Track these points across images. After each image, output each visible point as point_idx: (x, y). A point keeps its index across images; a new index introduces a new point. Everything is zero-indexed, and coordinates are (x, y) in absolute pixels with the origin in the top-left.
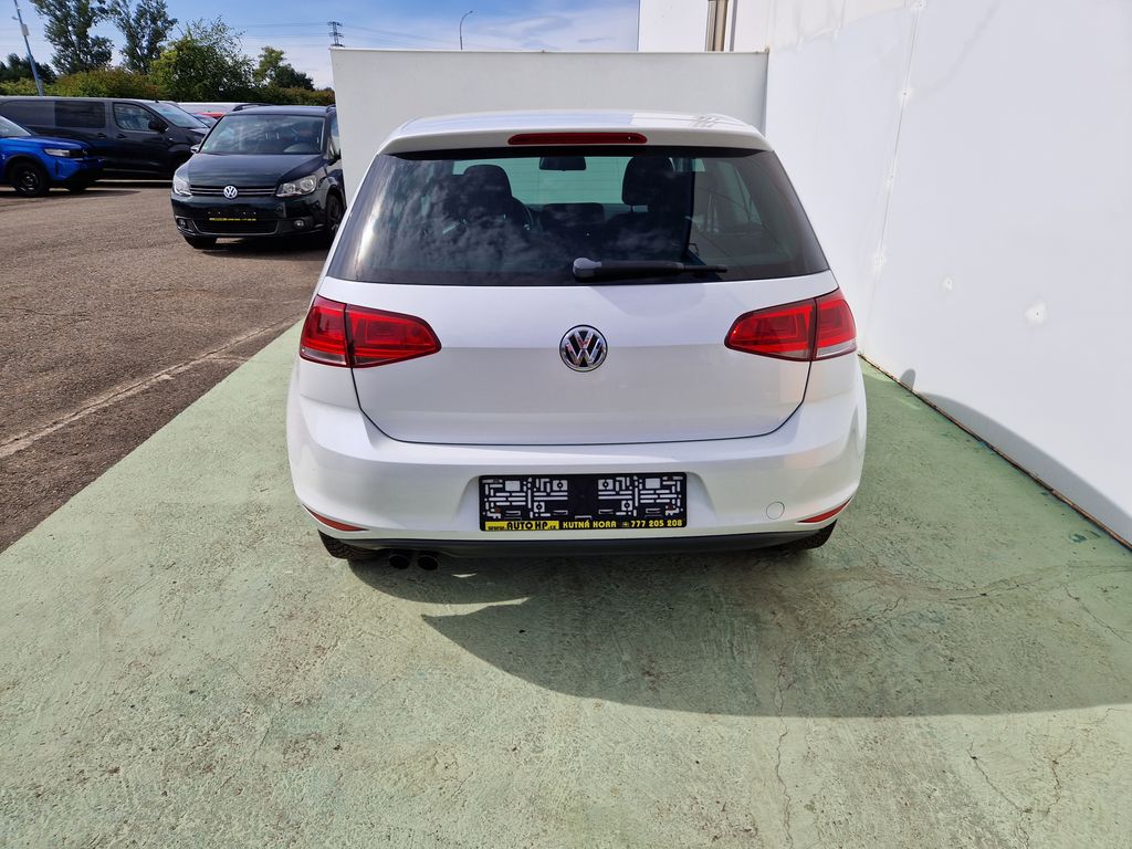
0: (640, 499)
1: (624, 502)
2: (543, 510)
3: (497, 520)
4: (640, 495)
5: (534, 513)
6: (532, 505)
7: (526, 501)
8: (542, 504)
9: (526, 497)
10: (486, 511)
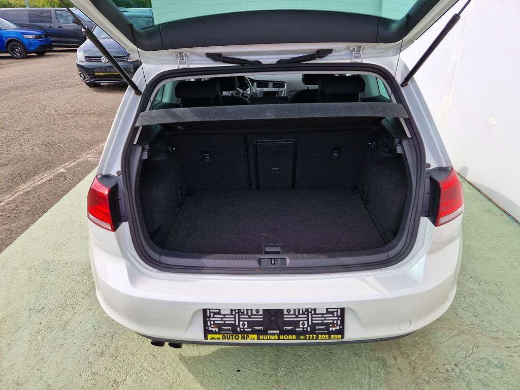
0: (312, 320)
1: (301, 323)
2: (246, 326)
3: (215, 333)
4: (312, 317)
5: (240, 328)
6: (239, 323)
7: (235, 321)
8: (246, 323)
9: (235, 318)
10: (208, 327)
